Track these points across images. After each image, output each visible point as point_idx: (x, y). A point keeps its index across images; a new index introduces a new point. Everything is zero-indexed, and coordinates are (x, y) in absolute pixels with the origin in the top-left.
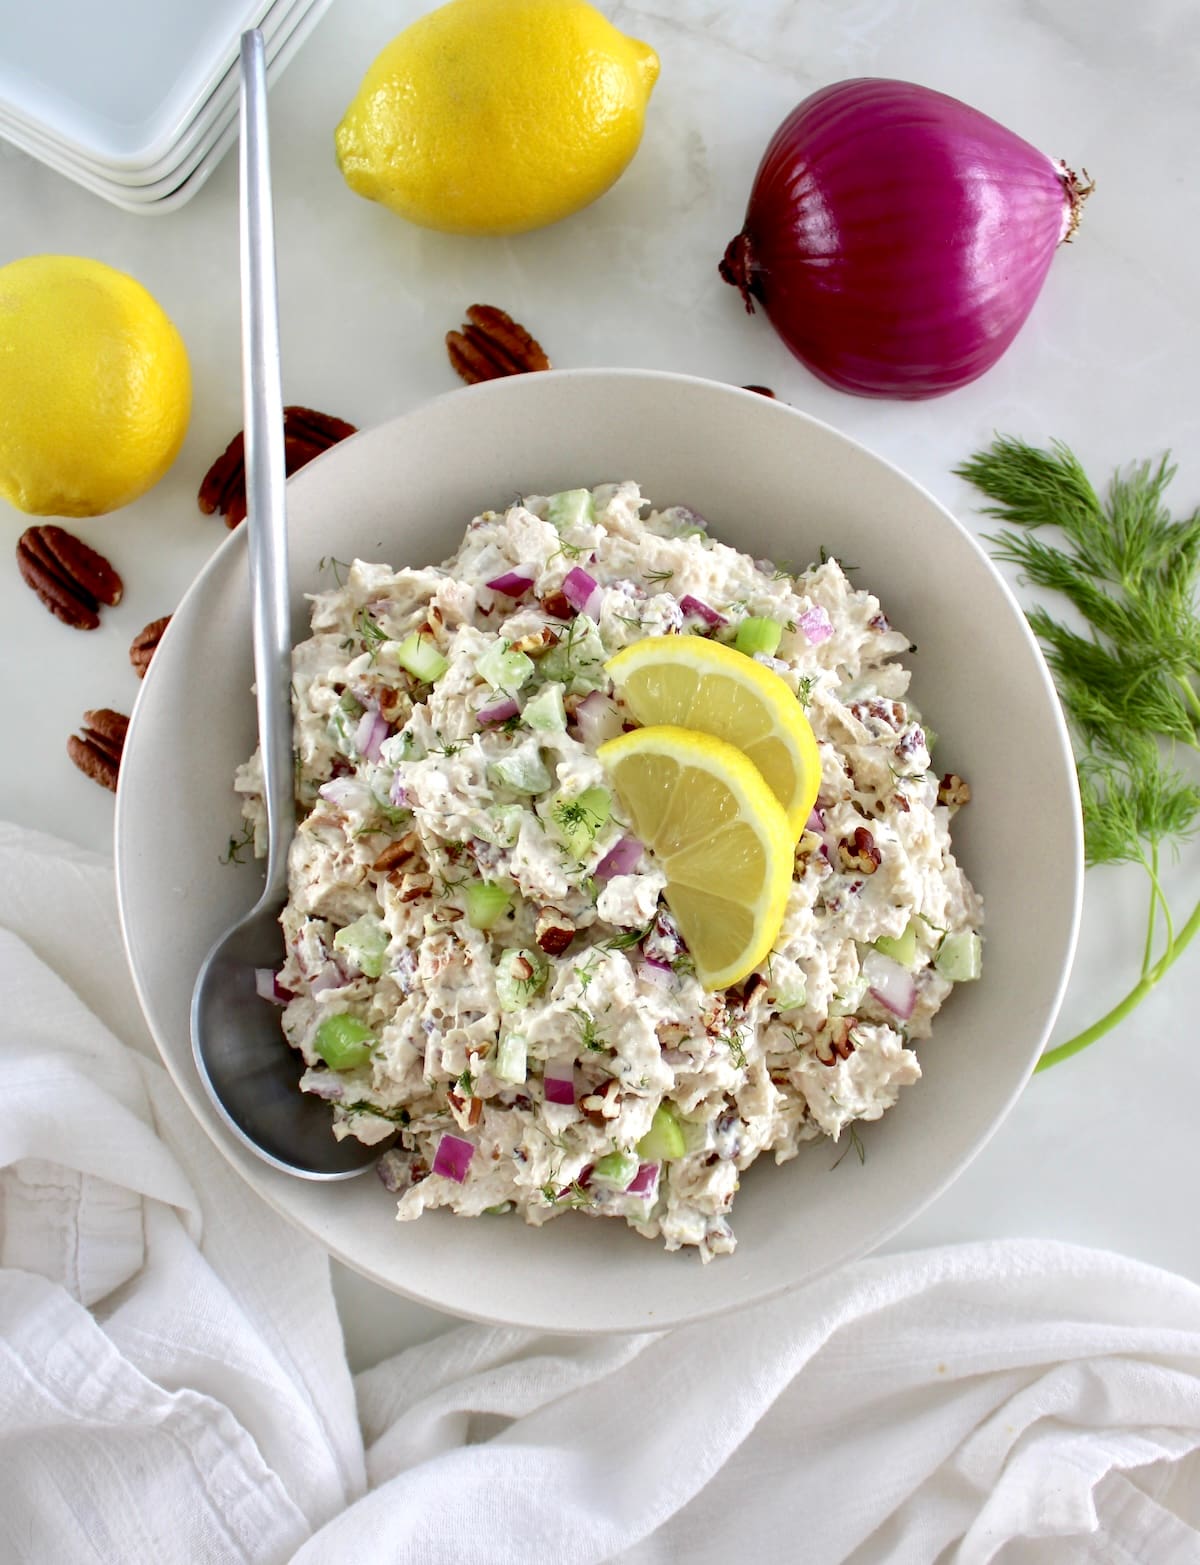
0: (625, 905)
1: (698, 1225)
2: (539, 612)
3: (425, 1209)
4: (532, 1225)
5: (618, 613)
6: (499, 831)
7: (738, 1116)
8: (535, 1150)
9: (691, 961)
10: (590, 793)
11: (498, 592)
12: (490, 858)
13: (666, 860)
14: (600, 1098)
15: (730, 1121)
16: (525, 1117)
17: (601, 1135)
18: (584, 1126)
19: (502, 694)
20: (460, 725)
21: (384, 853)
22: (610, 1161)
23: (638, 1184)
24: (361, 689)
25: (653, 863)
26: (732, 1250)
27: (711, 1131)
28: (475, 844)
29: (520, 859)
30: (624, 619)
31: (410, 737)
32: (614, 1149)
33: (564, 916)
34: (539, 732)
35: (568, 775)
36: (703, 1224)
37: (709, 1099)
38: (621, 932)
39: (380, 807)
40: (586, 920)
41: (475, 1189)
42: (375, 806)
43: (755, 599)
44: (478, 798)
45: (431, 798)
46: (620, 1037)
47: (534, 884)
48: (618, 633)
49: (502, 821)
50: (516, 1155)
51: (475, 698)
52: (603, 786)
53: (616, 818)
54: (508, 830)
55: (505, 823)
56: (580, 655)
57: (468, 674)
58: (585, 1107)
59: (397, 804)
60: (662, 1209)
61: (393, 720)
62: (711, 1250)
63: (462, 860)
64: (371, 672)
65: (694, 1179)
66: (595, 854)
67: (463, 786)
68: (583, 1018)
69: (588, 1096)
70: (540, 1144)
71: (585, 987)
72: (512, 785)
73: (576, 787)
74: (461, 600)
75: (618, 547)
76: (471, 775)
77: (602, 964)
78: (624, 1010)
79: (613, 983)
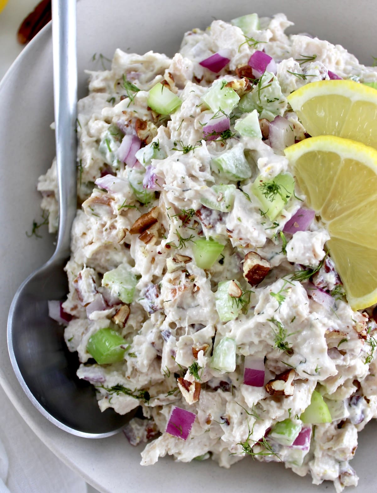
0: (306, 249)
1: (334, 467)
3: (160, 458)
4: (223, 467)
5: (291, 71)
6: (221, 200)
7: (363, 395)
8: (235, 418)
9: (343, 291)
10: (280, 176)
11: (206, 69)
12: (211, 221)
13: (328, 223)
14: (283, 382)
15: (358, 398)
16: (227, 396)
17: (280, 407)
18: (268, 401)
19: (221, 114)
20: (189, 139)
21: (137, 221)
22: (283, 425)
23: (299, 441)
24: (123, 120)
25: (320, 224)
26: (356, 484)
27: (346, 405)
28: (202, 211)
29: (235, 219)
30: (294, 74)
31: (157, 145)
32: (287, 417)
33: (262, 258)
34: (245, 138)
35: (265, 165)
36: (337, 467)
37: (345, 384)
38: (300, 269)
39: (135, 192)
40: (277, 261)
41: (192, 444)
42: (132, 192)
43: (364, 75)
44: (205, 181)
45: (175, 178)
46: (299, 340)
47: (242, 236)
48: (291, 82)
49: (223, 194)
50: (222, 421)
51: (202, 117)
52: (289, 173)
53: (296, 195)
54: (227, 200)
55: (225, 195)
56: (267, 95)
57: (197, 103)
58: (273, 388)
59: (149, 187)
60: (311, 457)
61: (144, 138)
62: (342, 484)
63: (191, 225)
64: (129, 110)
65: (331, 437)
66: (284, 217)
67: (196, 171)
68: (277, 326)
69: (273, 381)
70: (239, 413)
71: (280, 304)
72: (228, 172)
73: (273, 172)
74: (186, 69)
75: (277, 46)
76: (201, 165)
77: (290, 290)
78: (303, 321)
79: (296, 303)
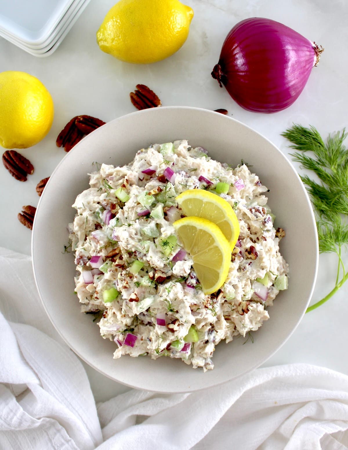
0: (181, 270)
1: (202, 360)
2: (157, 181)
3: (122, 355)
4: (153, 359)
5: (180, 183)
6: (144, 249)
7: (215, 330)
8: (153, 338)
9: (200, 286)
10: (171, 237)
11: (145, 174)
12: (141, 256)
13: (193, 256)
14: (173, 325)
15: (212, 331)
16: (151, 328)
17: (173, 335)
18: (168, 332)
19: (145, 208)
20: (133, 216)
21: (110, 253)
22: (176, 342)
23: (184, 349)
24: (104, 203)
25: (190, 257)
26: (213, 368)
27: (206, 334)
28: (136, 252)
29: (149, 257)
30: (181, 184)
31: (118, 219)
32: (177, 339)
33: (163, 273)
34: (156, 219)
35: (164, 231)
36: (204, 361)
37: (206, 325)
38: (180, 277)
39: (109, 240)
40: (169, 274)
41: (136, 349)
43: (221, 176)
44: (137, 239)
45: (124, 239)
46: (179, 308)
47: (154, 263)
48: (180, 189)
49: (144, 246)
50: (148, 340)
51: (137, 208)
52: (175, 235)
53: (178, 244)
54: (146, 249)
55: (145, 247)
56: (168, 195)
57: (135, 201)
58: (169, 327)
59: (114, 239)
60: (192, 356)
61: (114, 213)
62: (206, 368)
63: (133, 256)
64: (107, 199)
65: (201, 347)
66: (172, 255)
67: (133, 235)
68: (168, 302)
69: (169, 324)
70: (155, 336)
71: (169, 293)
72: (148, 235)
73: (167, 235)
74: (134, 177)
75: (181, 160)
76: (135, 232)
77: (174, 287)
78: (180, 300)
79: (177, 292)
